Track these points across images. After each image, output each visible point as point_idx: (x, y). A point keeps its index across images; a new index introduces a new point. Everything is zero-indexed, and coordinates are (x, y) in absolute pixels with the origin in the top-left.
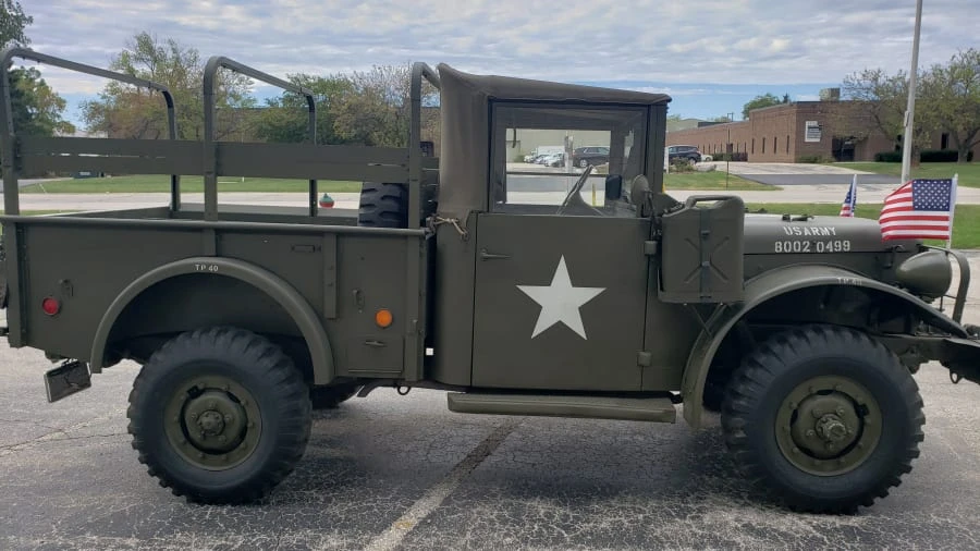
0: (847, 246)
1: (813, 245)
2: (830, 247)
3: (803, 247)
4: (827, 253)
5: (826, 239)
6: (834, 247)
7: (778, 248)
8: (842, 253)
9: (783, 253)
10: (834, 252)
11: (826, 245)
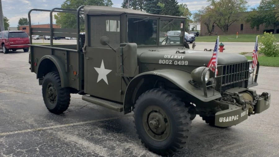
0: (187, 63)
1: (173, 62)
2: (179, 63)
3: (169, 62)
4: (178, 65)
5: (178, 60)
6: (181, 63)
7: (160, 62)
8: (184, 65)
9: (162, 64)
10: (181, 65)
11: (178, 62)
